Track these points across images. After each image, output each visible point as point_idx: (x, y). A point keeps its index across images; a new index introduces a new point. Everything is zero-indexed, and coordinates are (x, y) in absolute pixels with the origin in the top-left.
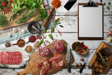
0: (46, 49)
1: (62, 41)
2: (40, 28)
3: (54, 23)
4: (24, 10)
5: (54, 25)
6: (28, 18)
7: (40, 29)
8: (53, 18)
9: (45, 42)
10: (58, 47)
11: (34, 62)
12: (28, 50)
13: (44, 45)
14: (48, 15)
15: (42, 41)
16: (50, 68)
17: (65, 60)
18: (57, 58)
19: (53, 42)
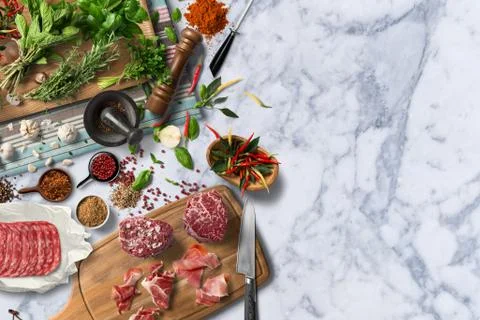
0: (152, 226)
1: (220, 191)
2: (139, 120)
3: (198, 100)
4: (69, 43)
5: (197, 107)
6: (86, 80)
7: (137, 126)
8: (195, 76)
9: (149, 195)
10: (205, 215)
11: (102, 280)
12: (87, 214)
13: (143, 208)
14: (172, 64)
15: (147, 176)
16: (170, 308)
17: (234, 269)
18: (201, 264)
19: (182, 196)
